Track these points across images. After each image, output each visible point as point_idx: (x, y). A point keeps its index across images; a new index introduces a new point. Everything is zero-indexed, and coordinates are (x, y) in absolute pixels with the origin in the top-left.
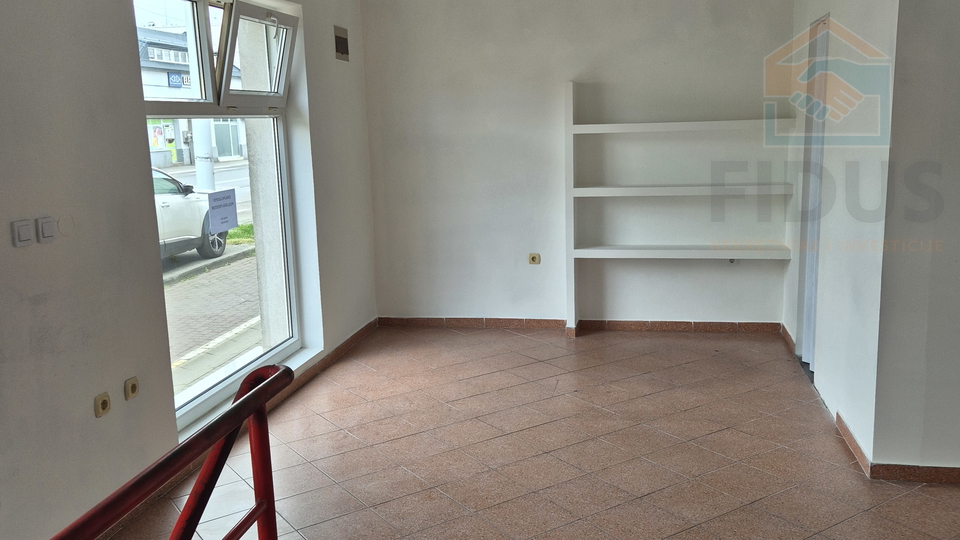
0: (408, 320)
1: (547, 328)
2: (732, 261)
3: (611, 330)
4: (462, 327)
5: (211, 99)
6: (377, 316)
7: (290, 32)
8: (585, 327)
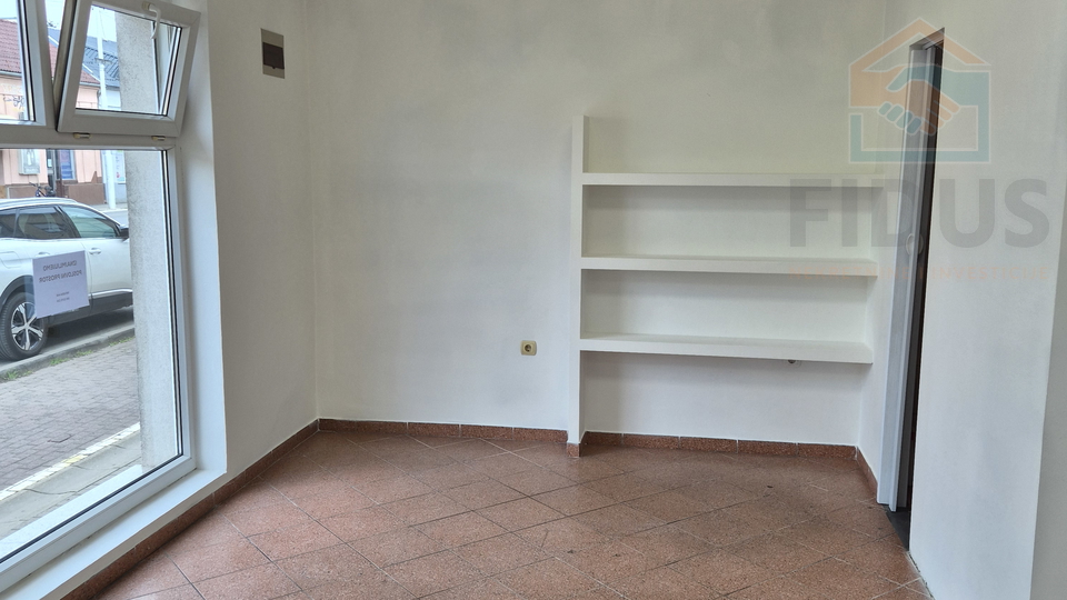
0: (360, 424)
1: (542, 441)
2: (791, 362)
3: (628, 447)
4: (430, 436)
5: (42, 121)
6: (318, 417)
7: (187, 32)
8: (594, 443)
